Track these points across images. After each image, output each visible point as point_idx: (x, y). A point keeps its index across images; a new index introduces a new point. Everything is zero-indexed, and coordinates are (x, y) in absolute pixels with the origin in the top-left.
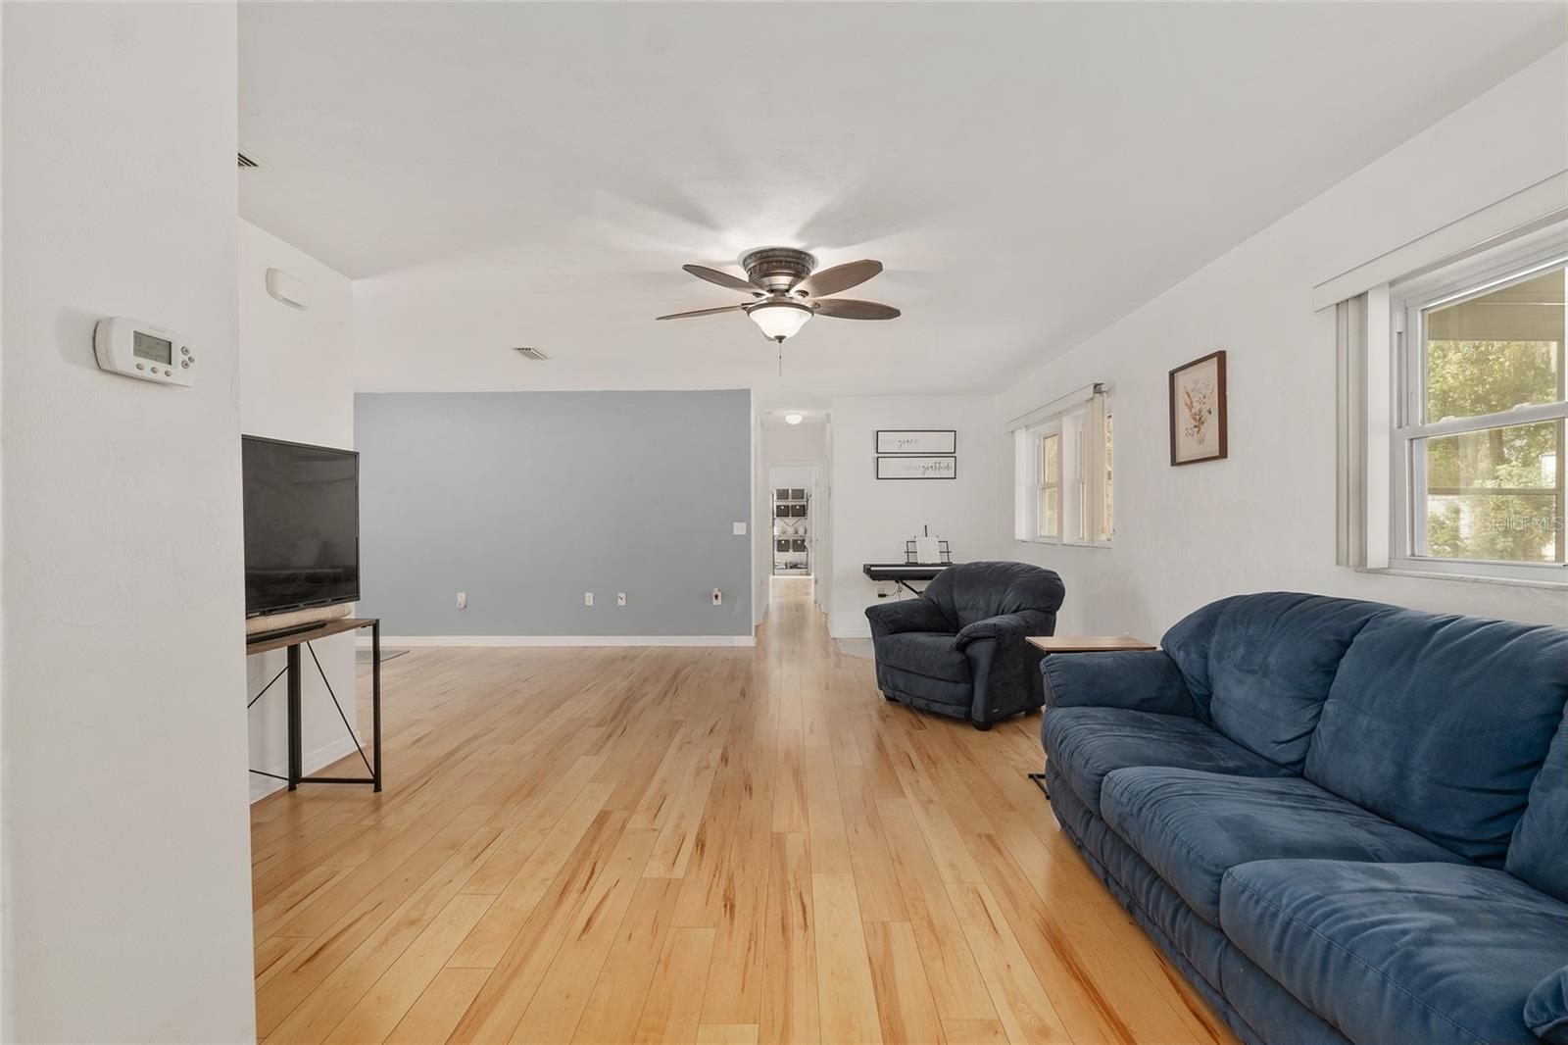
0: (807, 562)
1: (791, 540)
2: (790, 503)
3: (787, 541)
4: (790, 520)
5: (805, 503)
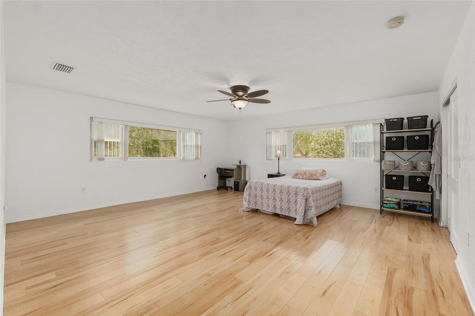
0: (432, 203)
1: (406, 176)
2: (405, 134)
3: (401, 178)
4: (406, 154)
5: (429, 133)
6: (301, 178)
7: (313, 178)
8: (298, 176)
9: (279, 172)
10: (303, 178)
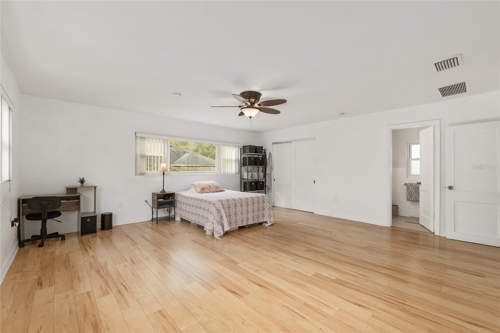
6: (209, 192)
7: (219, 190)
8: (206, 190)
9: (163, 190)
10: (210, 191)
